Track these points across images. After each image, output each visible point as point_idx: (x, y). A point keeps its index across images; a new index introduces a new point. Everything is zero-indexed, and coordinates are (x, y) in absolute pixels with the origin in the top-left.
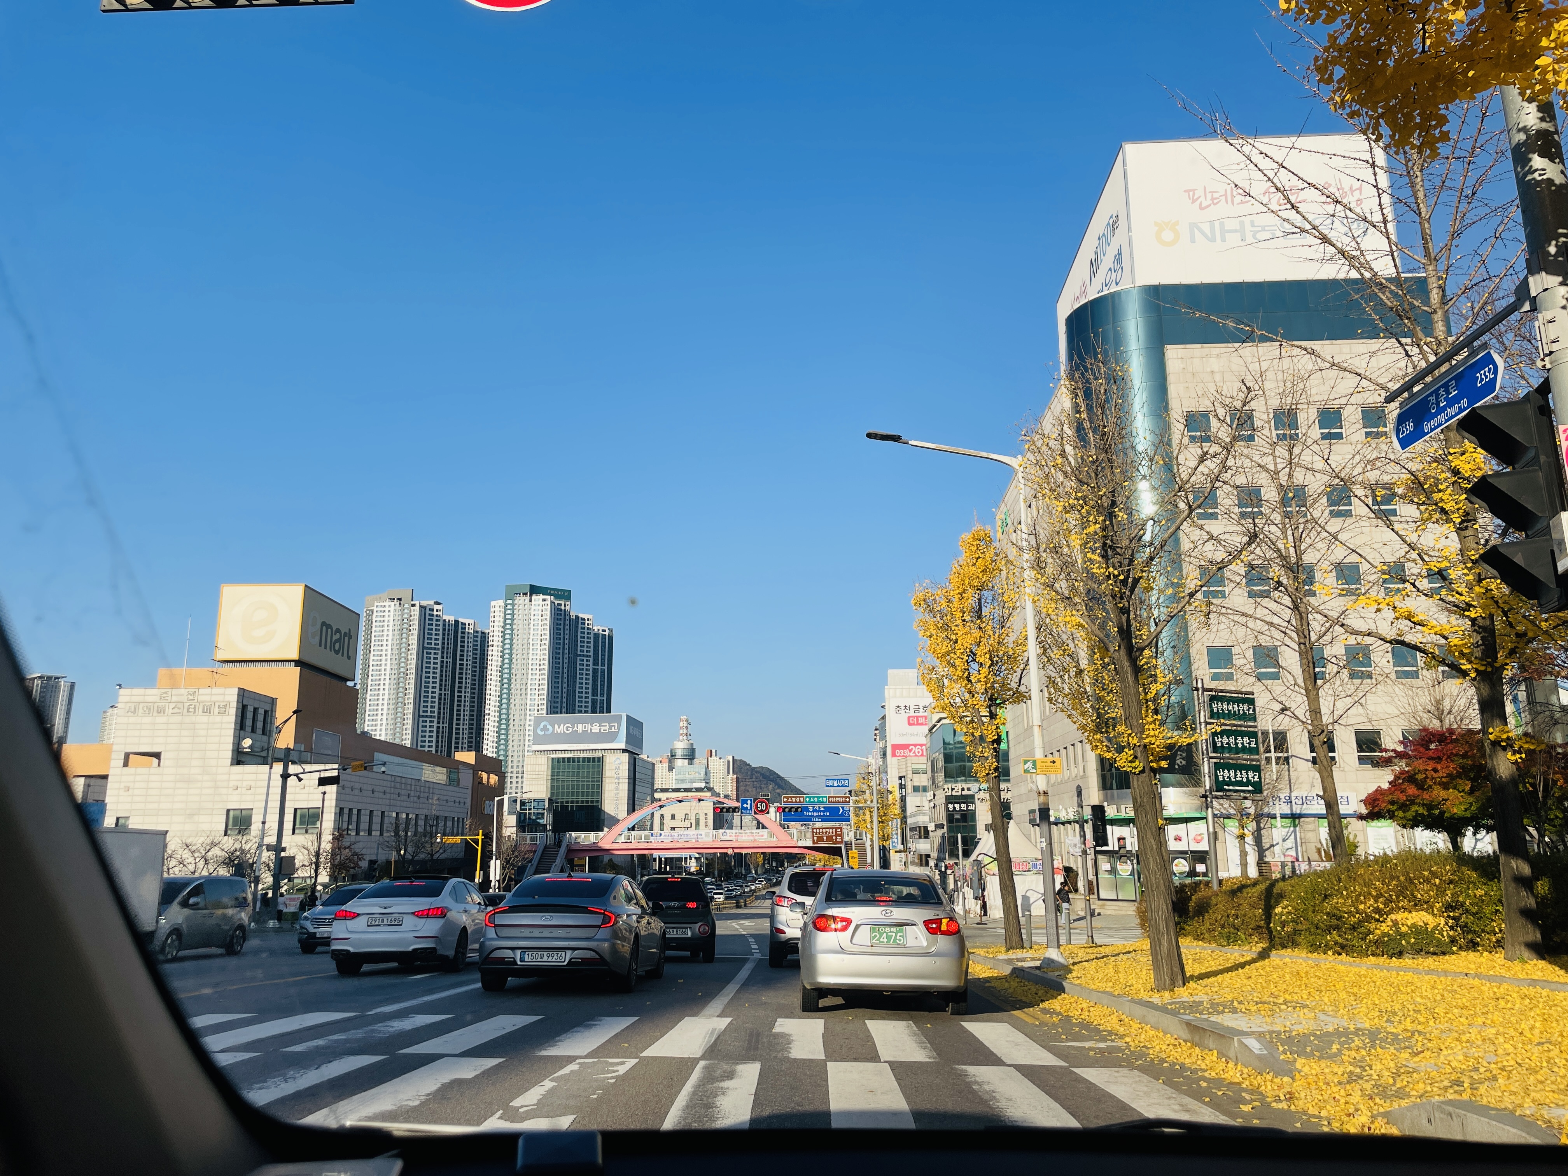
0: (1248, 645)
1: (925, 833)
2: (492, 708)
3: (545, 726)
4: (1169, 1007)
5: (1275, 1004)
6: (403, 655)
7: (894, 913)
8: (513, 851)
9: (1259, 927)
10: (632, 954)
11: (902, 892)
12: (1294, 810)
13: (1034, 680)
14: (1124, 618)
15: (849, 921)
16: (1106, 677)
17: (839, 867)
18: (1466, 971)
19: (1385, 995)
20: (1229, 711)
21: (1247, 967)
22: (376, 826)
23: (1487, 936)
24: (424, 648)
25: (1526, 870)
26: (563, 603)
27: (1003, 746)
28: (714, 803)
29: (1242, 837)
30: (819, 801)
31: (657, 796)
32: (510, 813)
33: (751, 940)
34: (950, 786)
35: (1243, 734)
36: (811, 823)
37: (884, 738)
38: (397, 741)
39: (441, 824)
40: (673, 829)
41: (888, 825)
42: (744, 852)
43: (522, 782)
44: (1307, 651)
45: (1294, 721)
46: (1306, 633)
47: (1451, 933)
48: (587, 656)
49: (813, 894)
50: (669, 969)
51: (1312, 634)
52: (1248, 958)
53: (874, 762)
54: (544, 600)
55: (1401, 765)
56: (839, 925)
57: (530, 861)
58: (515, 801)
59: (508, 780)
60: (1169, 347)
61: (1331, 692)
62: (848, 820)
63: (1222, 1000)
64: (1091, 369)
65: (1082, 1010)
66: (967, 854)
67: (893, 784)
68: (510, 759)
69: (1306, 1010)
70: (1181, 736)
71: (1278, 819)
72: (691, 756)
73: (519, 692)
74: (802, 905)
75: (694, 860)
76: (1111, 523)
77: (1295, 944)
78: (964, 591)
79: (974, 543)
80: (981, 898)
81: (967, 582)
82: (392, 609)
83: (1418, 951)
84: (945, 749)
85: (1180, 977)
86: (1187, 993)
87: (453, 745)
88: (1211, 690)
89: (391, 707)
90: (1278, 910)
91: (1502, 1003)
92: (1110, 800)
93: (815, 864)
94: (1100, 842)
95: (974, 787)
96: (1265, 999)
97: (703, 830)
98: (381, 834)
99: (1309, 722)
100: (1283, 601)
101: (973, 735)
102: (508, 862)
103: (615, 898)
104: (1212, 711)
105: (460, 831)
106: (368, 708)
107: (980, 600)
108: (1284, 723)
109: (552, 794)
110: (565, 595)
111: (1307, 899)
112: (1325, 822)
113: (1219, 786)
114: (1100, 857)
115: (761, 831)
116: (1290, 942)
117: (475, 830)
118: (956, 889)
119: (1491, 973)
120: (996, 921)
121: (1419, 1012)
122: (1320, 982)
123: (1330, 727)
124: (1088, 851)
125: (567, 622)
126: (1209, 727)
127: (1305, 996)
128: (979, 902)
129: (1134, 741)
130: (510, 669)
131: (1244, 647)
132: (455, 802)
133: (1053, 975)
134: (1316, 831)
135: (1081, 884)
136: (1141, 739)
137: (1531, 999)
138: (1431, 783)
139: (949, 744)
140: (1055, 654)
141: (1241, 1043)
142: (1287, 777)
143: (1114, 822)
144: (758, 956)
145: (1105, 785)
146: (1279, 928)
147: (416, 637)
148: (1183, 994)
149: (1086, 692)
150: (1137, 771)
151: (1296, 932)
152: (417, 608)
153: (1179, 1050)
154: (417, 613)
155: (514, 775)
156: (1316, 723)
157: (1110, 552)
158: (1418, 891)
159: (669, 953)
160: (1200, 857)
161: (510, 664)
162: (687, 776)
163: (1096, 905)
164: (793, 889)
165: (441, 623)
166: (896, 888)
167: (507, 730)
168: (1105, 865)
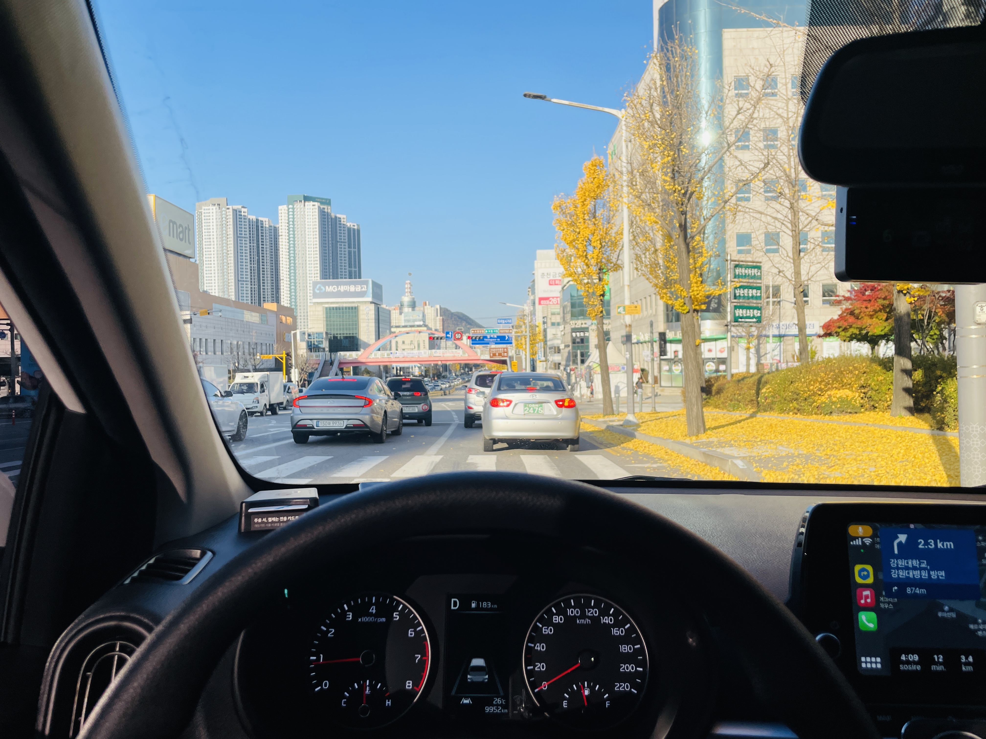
0: (761, 232)
1: (558, 350)
2: (285, 276)
3: (320, 287)
4: (695, 445)
5: (755, 442)
6: (224, 241)
7: (538, 396)
8: (306, 364)
9: (752, 400)
10: (383, 422)
11: (543, 384)
12: (781, 332)
13: (626, 257)
14: (683, 217)
15: (511, 402)
16: (672, 254)
17: (506, 371)
18: (867, 422)
19: (818, 435)
20: (746, 274)
21: (743, 422)
22: (218, 349)
23: (882, 403)
24: (237, 237)
25: (908, 365)
26: (326, 207)
27: (607, 298)
28: (429, 334)
29: (748, 349)
30: (493, 332)
31: (393, 330)
32: (301, 340)
33: (453, 413)
34: (574, 322)
35: (752, 288)
36: (489, 345)
37: (533, 293)
38: (226, 297)
39: (259, 348)
40: (404, 350)
41: (536, 346)
42: (448, 363)
43: (307, 322)
44: (796, 236)
45: (784, 279)
46: (797, 224)
47: (862, 401)
48: (344, 242)
49: (490, 387)
50: (405, 430)
51: (800, 224)
52: (744, 417)
53: (527, 308)
54: (314, 205)
55: (846, 305)
56: (505, 404)
57: (317, 369)
58: (304, 333)
59: (299, 321)
60: (725, 30)
61: (808, 261)
62: (511, 343)
63: (725, 440)
64: (672, 51)
65: (645, 447)
66: (583, 362)
67: (539, 321)
68: (298, 308)
69: (772, 445)
70: (715, 290)
71: (771, 338)
72: (413, 305)
73: (301, 265)
74: (483, 393)
75: (417, 368)
76: (679, 155)
77: (772, 409)
78: (585, 200)
79: (593, 168)
80: (590, 387)
81: (587, 194)
82: (214, 211)
83: (842, 411)
84: (572, 299)
85: (702, 429)
86: (705, 437)
87: (262, 299)
88: (735, 261)
89: (220, 275)
90: (764, 390)
91: (884, 439)
92: (671, 329)
93: (492, 369)
94: (663, 354)
95: (589, 322)
96: (750, 439)
97: (422, 351)
98: (222, 354)
99: (794, 279)
100: (785, 204)
101: (588, 291)
102: (302, 370)
103: (371, 390)
104: (735, 274)
105: (271, 352)
106: (205, 275)
107: (595, 206)
108: (779, 280)
109: (327, 329)
110: (327, 202)
111: (781, 384)
112: (797, 339)
113: (736, 319)
114: (663, 362)
115: (458, 351)
116: (769, 408)
117: (280, 351)
118: (576, 382)
119: (881, 423)
120: (599, 400)
121: (836, 445)
122: (782, 430)
123: (806, 282)
124: (655, 359)
125: (330, 220)
126: (733, 283)
127: (773, 437)
128: (589, 389)
129: (684, 294)
130: (294, 251)
131: (758, 233)
132: (266, 334)
133: (630, 429)
134: (793, 344)
135: (650, 379)
136: (688, 292)
137: (902, 438)
138: (863, 315)
139: (574, 297)
140: (640, 240)
141: (732, 462)
142: (778, 313)
143: (671, 342)
144: (457, 422)
145: (668, 320)
146: (763, 401)
147: (232, 230)
148: (703, 438)
149: (658, 264)
150: (685, 312)
151: (773, 403)
152: (231, 210)
153: (698, 467)
154: (231, 213)
155: (302, 318)
156: (797, 280)
157: (677, 175)
158: (845, 378)
159: (405, 421)
160: (722, 361)
161: (294, 247)
162: (411, 317)
163: (658, 390)
164: (478, 383)
165: (247, 221)
166: (540, 383)
167: (295, 290)
168: (665, 367)
